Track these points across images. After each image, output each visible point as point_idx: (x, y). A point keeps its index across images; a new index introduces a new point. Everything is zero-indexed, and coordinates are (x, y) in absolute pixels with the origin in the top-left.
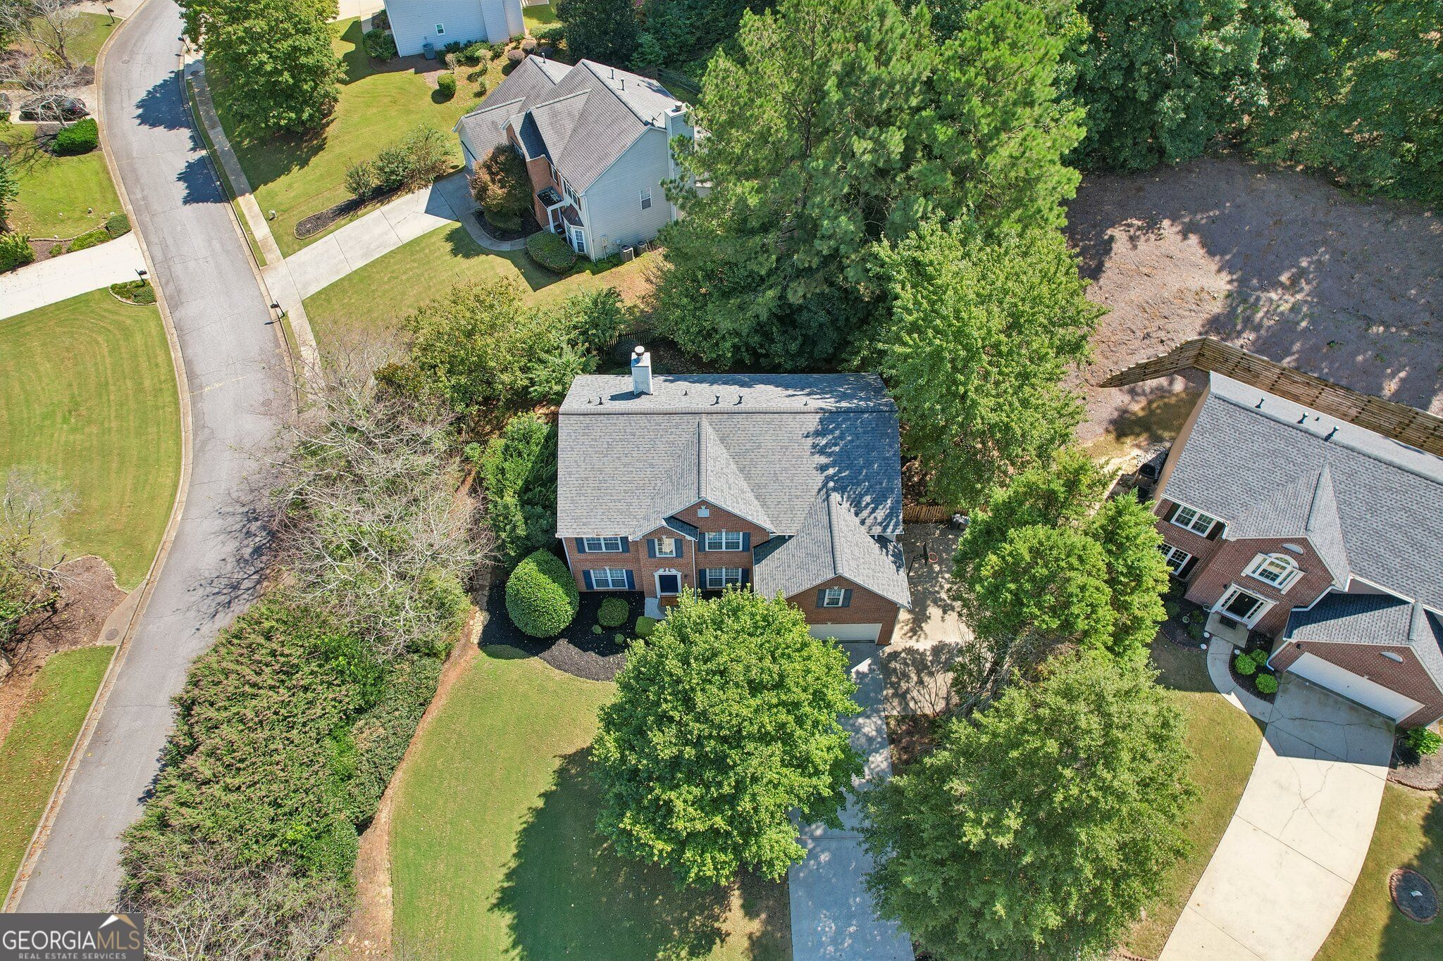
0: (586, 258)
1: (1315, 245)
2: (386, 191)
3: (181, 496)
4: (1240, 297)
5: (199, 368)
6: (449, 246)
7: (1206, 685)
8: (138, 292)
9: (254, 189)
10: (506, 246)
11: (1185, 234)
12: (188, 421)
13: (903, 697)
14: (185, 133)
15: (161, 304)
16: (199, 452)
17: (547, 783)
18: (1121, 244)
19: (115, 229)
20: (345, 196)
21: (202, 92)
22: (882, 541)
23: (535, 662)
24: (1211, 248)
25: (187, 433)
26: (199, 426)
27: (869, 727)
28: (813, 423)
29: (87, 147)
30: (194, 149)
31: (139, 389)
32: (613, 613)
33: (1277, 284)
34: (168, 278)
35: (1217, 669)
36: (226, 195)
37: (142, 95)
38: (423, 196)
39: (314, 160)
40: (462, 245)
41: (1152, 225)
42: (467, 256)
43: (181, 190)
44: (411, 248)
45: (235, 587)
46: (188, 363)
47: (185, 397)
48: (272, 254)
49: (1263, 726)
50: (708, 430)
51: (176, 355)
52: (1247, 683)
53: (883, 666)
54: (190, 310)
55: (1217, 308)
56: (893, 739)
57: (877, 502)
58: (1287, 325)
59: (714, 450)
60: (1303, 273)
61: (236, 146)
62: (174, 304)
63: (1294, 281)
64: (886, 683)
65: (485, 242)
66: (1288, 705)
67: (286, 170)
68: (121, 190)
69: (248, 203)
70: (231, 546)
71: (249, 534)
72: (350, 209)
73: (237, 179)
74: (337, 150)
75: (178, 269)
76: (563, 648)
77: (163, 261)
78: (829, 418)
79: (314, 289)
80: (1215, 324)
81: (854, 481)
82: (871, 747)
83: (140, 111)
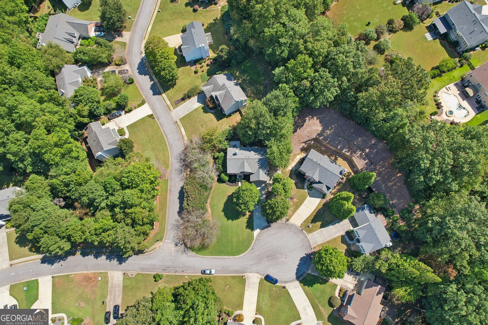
0: (225, 115)
1: (336, 123)
2: (189, 97)
3: (170, 156)
4: (323, 131)
5: (166, 133)
6: (202, 110)
7: (304, 189)
8: (151, 116)
9: (165, 93)
10: (212, 111)
11: (317, 119)
12: (167, 143)
13: (268, 189)
14: (148, 77)
15: (156, 119)
16: (170, 148)
17: (226, 199)
18: (307, 121)
19: (143, 103)
20: (181, 96)
21: (148, 65)
22: (266, 174)
23: (224, 184)
24: (320, 122)
25: (168, 145)
26: (169, 144)
27: (263, 192)
28: (258, 160)
29: (132, 83)
30: (151, 81)
31: (158, 137)
32: (233, 178)
33: (328, 129)
34: (156, 114)
35: (305, 187)
36: (160, 94)
37: (137, 66)
38: (196, 97)
39: (175, 87)
40: (205, 111)
41: (313, 117)
42: (206, 113)
43: (151, 92)
44: (196, 110)
45: (181, 170)
46: (164, 131)
47: (165, 138)
48: (172, 108)
49: (309, 194)
50: (245, 161)
51: (162, 130)
52: (308, 189)
53: (266, 185)
54: (161, 120)
55: (319, 132)
56: (266, 194)
57: (265, 169)
58: (328, 136)
59: (246, 164)
60: (333, 128)
61: (158, 81)
62: (158, 120)
63: (331, 129)
64: (266, 187)
65: (208, 110)
66: (313, 191)
67: (170, 89)
68: (141, 92)
69: (164, 95)
70: (179, 164)
71: (181, 162)
72: (183, 99)
73: (161, 90)
74: (179, 85)
75: (156, 111)
76: (227, 182)
77: (153, 109)
78: (260, 160)
79: (181, 117)
80: (319, 135)
81: (262, 167)
82: (263, 194)
83: (138, 71)
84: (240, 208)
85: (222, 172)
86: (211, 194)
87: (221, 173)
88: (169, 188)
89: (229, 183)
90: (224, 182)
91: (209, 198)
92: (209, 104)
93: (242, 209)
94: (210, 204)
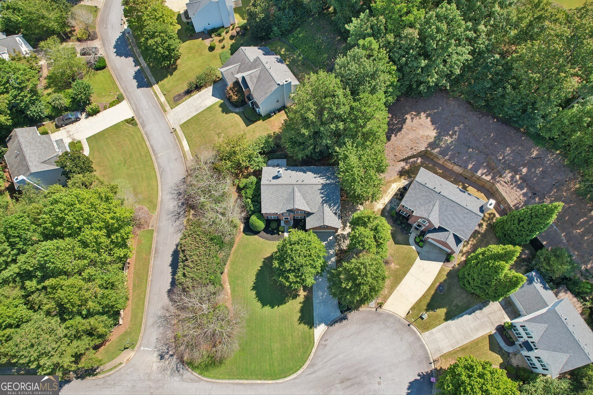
0: (261, 115)
1: (460, 123)
2: (198, 88)
3: (159, 188)
4: (438, 138)
5: (155, 148)
6: (220, 109)
7: (408, 244)
8: (131, 121)
9: (157, 83)
10: (237, 110)
11: (427, 117)
12: (156, 165)
13: (339, 245)
14: (131, 59)
15: (139, 126)
16: (161, 175)
17: (261, 264)
18: (408, 121)
19: (120, 99)
20: (185, 87)
21: (133, 41)
22: (335, 214)
23: (256, 236)
24: (433, 122)
25: (157, 170)
26: (159, 167)
27: (331, 252)
28: (320, 187)
29: (104, 67)
30: (135, 66)
31: (141, 156)
32: (274, 225)
33: (448, 134)
34: (140, 117)
35: (411, 240)
36: (149, 85)
37: (114, 43)
38: (210, 89)
39: (174, 73)
40: (225, 110)
41: (418, 114)
42: (226, 113)
43: (135, 83)
44: (210, 108)
45: (179, 214)
46: (151, 146)
47: (153, 158)
48: (168, 108)
49: (419, 253)
50: (296, 189)
51: (148, 143)
52: (417, 243)
53: (336, 238)
54: (148, 128)
55: (432, 140)
56: (336, 255)
57: (334, 205)
58: (448, 148)
59: (297, 194)
60: (456, 131)
61: (148, 65)
62: (143, 127)
63: (453, 134)
64: (336, 242)
65: (231, 108)
66: (426, 248)
67: (166, 76)
68: (118, 83)
69: (156, 87)
70: (176, 202)
71: (179, 199)
72: (188, 92)
73: (152, 79)
74: (182, 70)
75: (141, 113)
76: (262, 233)
77: (136, 110)
78: (324, 186)
79: (183, 122)
80: (431, 145)
81: (329, 200)
82: (331, 256)
83: (115, 50)
84: (287, 281)
85: (253, 213)
86: (231, 256)
87: (251, 215)
88: (154, 246)
89: (265, 234)
90: (256, 233)
91: (228, 263)
92: (232, 94)
93: (291, 283)
94: (229, 275)
